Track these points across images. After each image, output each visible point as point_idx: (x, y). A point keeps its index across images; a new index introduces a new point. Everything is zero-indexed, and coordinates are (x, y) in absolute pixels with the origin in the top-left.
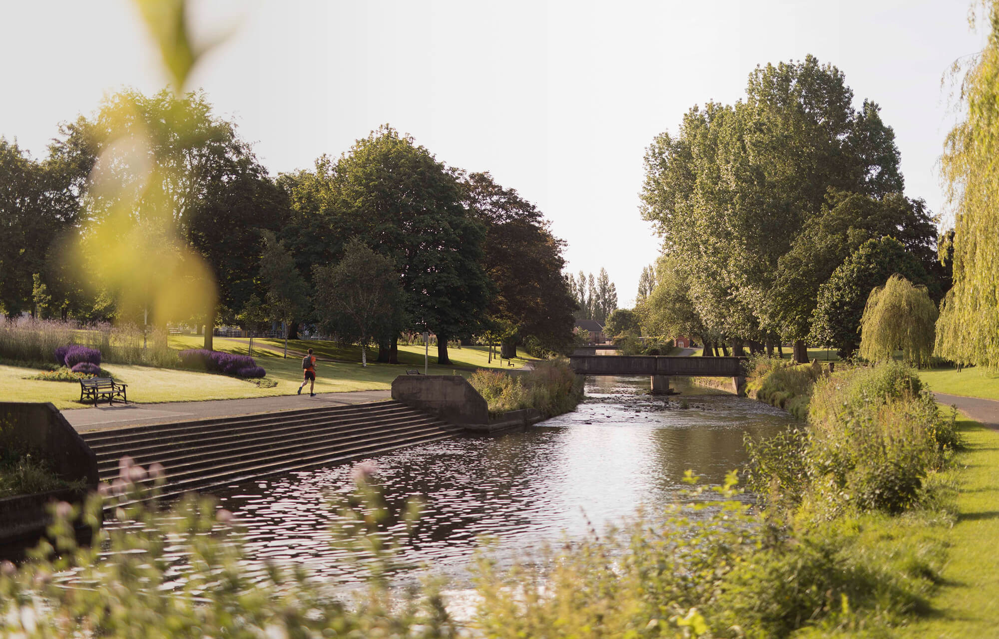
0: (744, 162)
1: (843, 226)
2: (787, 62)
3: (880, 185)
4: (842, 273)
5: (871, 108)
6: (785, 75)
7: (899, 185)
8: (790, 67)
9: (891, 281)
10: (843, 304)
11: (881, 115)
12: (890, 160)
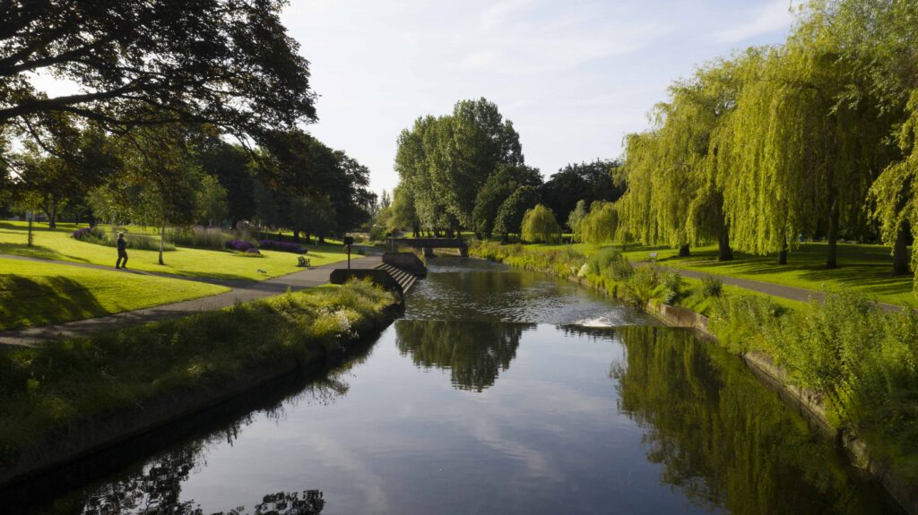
0: (454, 148)
1: (506, 180)
2: (472, 100)
3: (513, 159)
4: (508, 202)
5: (509, 123)
6: (471, 105)
7: (522, 160)
8: (473, 103)
9: (537, 207)
10: (510, 216)
11: (513, 126)
12: (517, 148)
